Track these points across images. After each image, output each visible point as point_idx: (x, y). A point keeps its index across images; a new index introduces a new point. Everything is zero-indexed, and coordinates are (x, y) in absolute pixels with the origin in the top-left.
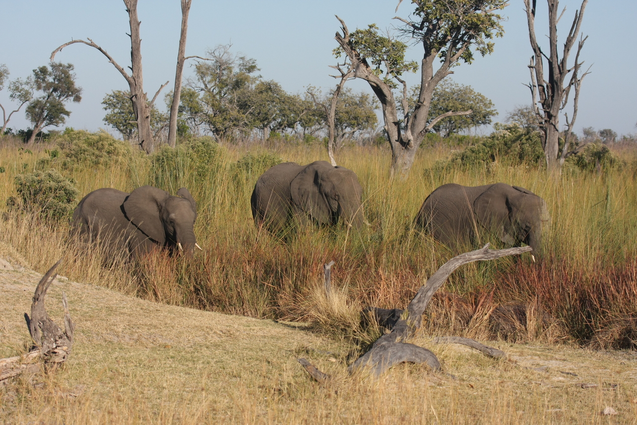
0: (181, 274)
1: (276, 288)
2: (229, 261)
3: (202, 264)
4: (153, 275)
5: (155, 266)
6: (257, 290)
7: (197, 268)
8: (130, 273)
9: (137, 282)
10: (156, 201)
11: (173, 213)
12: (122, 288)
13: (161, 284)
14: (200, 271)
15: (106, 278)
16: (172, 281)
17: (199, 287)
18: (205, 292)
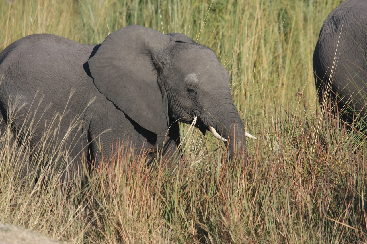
0: (170, 202)
1: (356, 230)
2: (265, 178)
3: (212, 183)
4: (116, 203)
5: (121, 186)
6: (320, 235)
7: (201, 191)
8: (72, 199)
9: (84, 218)
10: (150, 54)
11: (193, 71)
12: (55, 230)
13: (131, 222)
14: (208, 197)
15: (23, 208)
16: (153, 215)
17: (205, 227)
18: (217, 237)
